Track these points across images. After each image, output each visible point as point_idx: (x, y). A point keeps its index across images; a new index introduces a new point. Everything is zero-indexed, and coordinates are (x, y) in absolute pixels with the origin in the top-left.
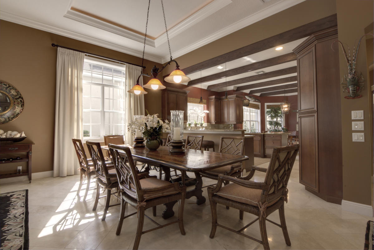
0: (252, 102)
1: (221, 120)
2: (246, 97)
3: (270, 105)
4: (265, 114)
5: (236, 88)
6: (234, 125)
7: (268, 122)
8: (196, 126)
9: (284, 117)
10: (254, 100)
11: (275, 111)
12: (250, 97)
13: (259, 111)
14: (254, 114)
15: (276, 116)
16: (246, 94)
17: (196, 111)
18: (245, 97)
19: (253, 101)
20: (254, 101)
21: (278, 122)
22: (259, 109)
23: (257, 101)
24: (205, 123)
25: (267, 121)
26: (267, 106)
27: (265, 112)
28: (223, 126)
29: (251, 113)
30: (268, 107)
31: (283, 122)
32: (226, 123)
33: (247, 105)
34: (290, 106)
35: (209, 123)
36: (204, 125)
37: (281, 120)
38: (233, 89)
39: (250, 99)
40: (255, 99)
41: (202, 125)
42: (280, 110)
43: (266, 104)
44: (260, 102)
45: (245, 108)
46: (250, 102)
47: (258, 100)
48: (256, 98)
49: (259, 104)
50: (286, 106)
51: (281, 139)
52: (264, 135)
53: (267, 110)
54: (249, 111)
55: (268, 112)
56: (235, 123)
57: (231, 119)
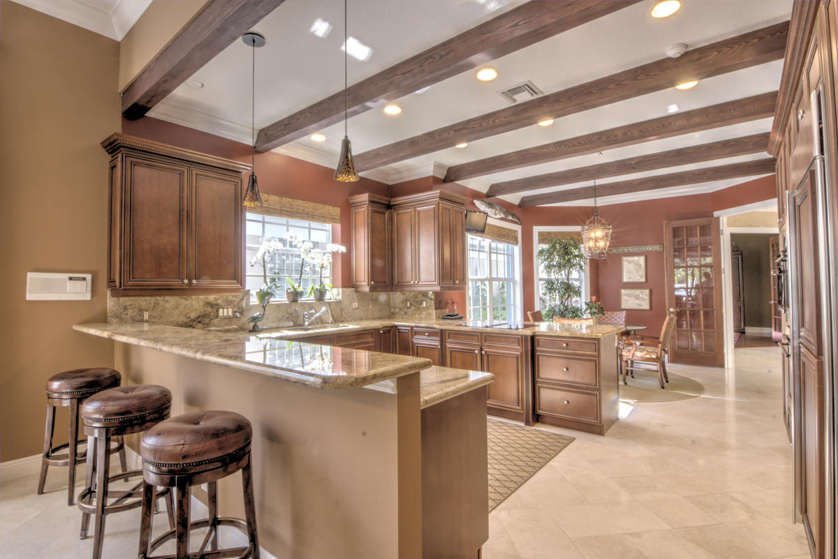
0: (495, 219)
1: (392, 277)
2: (477, 203)
3: (549, 233)
4: (535, 259)
5: (445, 173)
6: (436, 293)
7: (543, 282)
8: (295, 301)
9: (587, 268)
10: (503, 216)
11: (565, 251)
12: (490, 205)
13: (517, 250)
14: (501, 257)
15: (566, 264)
16: (477, 195)
17: (296, 246)
18: (474, 204)
19: (498, 216)
20: (501, 219)
21: (570, 282)
22: (517, 244)
23: (510, 218)
24: (335, 290)
25: (540, 280)
26: (540, 234)
27: (535, 253)
28: (404, 297)
29: (494, 256)
30: (544, 238)
31: (584, 283)
32: (408, 289)
33: (481, 230)
34: (612, 233)
35: (349, 291)
36: (328, 296)
37: (579, 277)
38: (431, 174)
39: (489, 210)
40: (504, 213)
41: (321, 294)
42: (576, 247)
43: (537, 229)
44: (520, 222)
45: (472, 239)
46: (490, 221)
47: (513, 215)
48: (508, 208)
49: (518, 228)
50: (599, 233)
51: (599, 356)
52: (533, 338)
53: (538, 247)
54: (487, 249)
55: (541, 252)
56: (438, 289)
57: (424, 277)
